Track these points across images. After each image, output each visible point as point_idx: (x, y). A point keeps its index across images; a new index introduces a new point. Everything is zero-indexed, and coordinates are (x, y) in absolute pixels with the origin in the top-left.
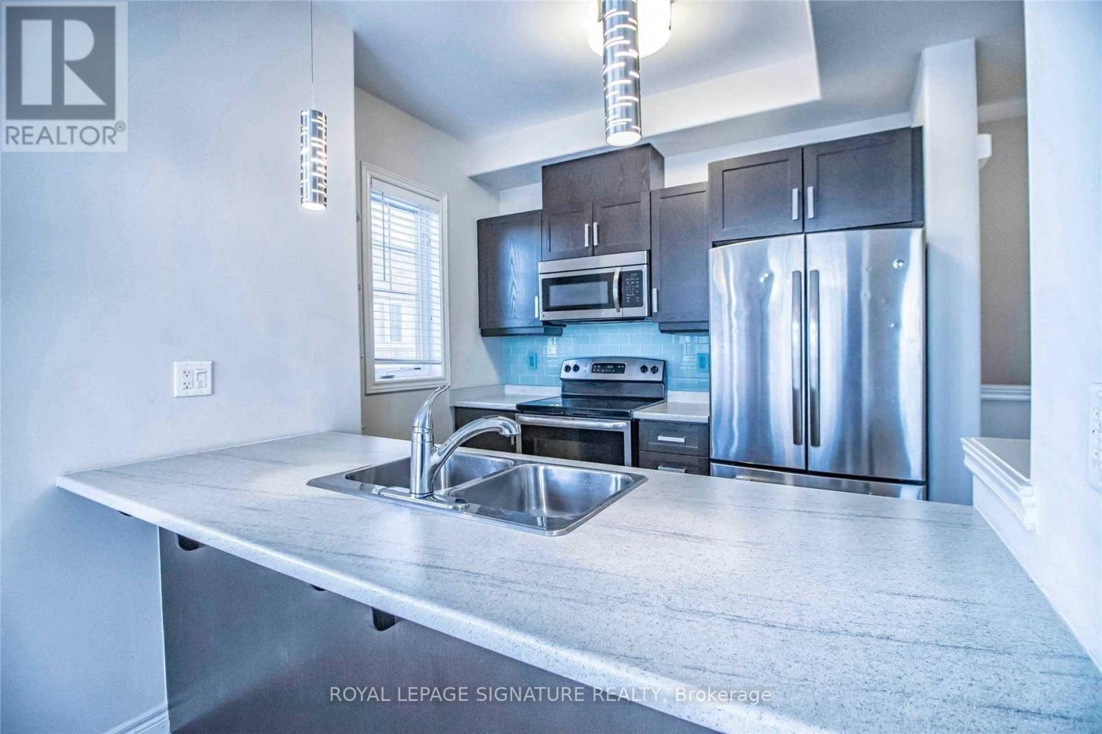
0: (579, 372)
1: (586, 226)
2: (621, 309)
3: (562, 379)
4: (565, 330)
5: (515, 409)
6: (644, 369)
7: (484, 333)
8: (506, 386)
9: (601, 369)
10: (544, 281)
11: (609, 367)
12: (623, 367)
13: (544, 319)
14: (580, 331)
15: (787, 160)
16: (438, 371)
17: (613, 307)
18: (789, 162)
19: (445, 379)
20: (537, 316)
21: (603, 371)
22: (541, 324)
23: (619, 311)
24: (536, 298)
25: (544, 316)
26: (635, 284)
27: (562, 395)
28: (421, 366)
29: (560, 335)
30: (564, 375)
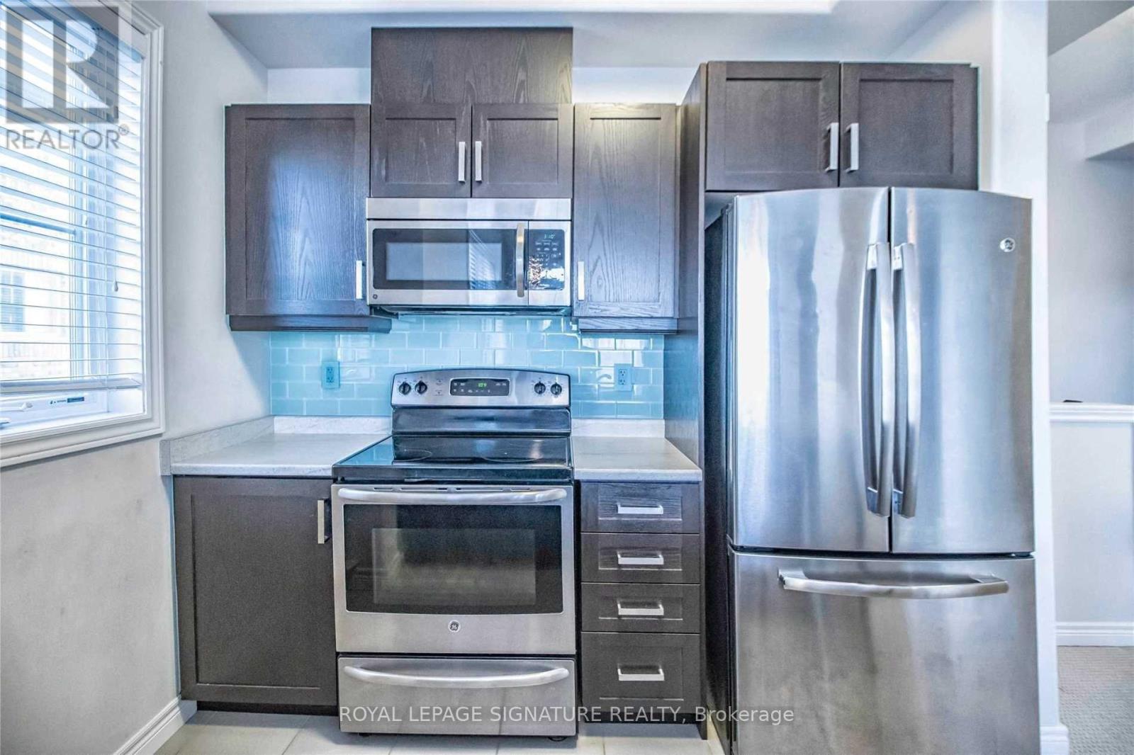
0: (426, 394)
1: (462, 145)
2: (526, 292)
3: (394, 407)
4: (395, 324)
5: (329, 473)
6: (540, 388)
7: (237, 323)
8: (276, 418)
9: (466, 388)
10: (376, 233)
11: (480, 385)
12: (504, 384)
13: (375, 302)
14: (424, 326)
15: (819, 80)
16: (133, 403)
17: (513, 287)
18: (821, 83)
19: (150, 420)
20: (359, 295)
21: (470, 391)
22: (366, 312)
23: (521, 295)
24: (359, 263)
25: (375, 297)
26: (551, 252)
27: (394, 433)
28: (85, 394)
29: (387, 331)
30: (399, 399)
